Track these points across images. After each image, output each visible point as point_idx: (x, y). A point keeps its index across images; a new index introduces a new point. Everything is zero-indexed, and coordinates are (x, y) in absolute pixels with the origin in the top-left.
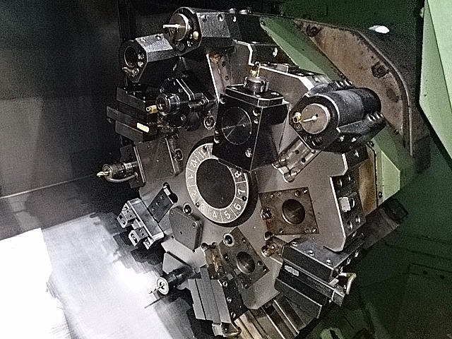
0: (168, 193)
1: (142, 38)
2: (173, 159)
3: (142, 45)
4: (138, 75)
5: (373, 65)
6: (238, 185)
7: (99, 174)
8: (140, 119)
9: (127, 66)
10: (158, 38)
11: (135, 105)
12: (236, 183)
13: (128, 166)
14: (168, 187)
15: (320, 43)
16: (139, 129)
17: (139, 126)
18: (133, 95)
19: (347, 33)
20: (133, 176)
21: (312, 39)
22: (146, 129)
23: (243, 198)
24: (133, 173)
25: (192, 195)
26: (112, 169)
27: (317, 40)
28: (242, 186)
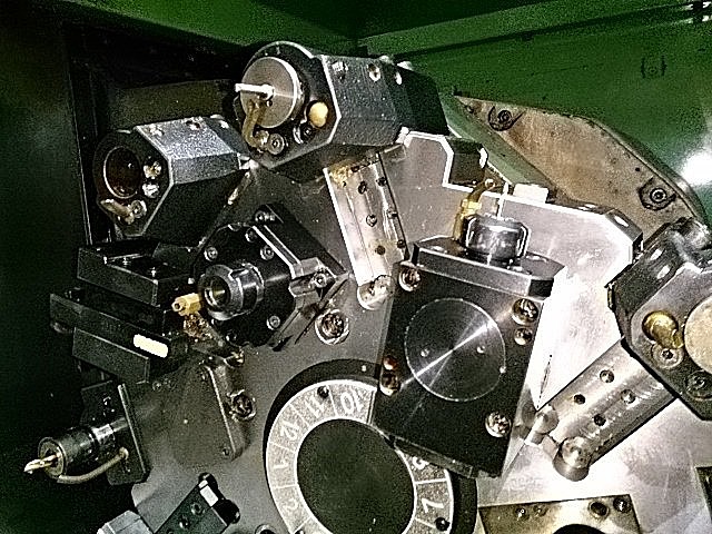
0: (212, 499)
1: (152, 126)
2: (229, 416)
3: (153, 141)
4: (144, 218)
5: (641, 184)
6: (423, 489)
7: (30, 467)
8: (142, 324)
9: (112, 197)
10: (193, 127)
11: (129, 291)
12: (415, 484)
13: (102, 433)
14: (213, 484)
15: (521, 144)
16: (139, 350)
17: (140, 341)
18: (122, 265)
19: (579, 122)
20: (118, 459)
21: (504, 135)
22: (160, 350)
23: (438, 522)
24: (115, 451)
25: (284, 510)
26: (64, 450)
27: (516, 137)
28: (434, 492)
